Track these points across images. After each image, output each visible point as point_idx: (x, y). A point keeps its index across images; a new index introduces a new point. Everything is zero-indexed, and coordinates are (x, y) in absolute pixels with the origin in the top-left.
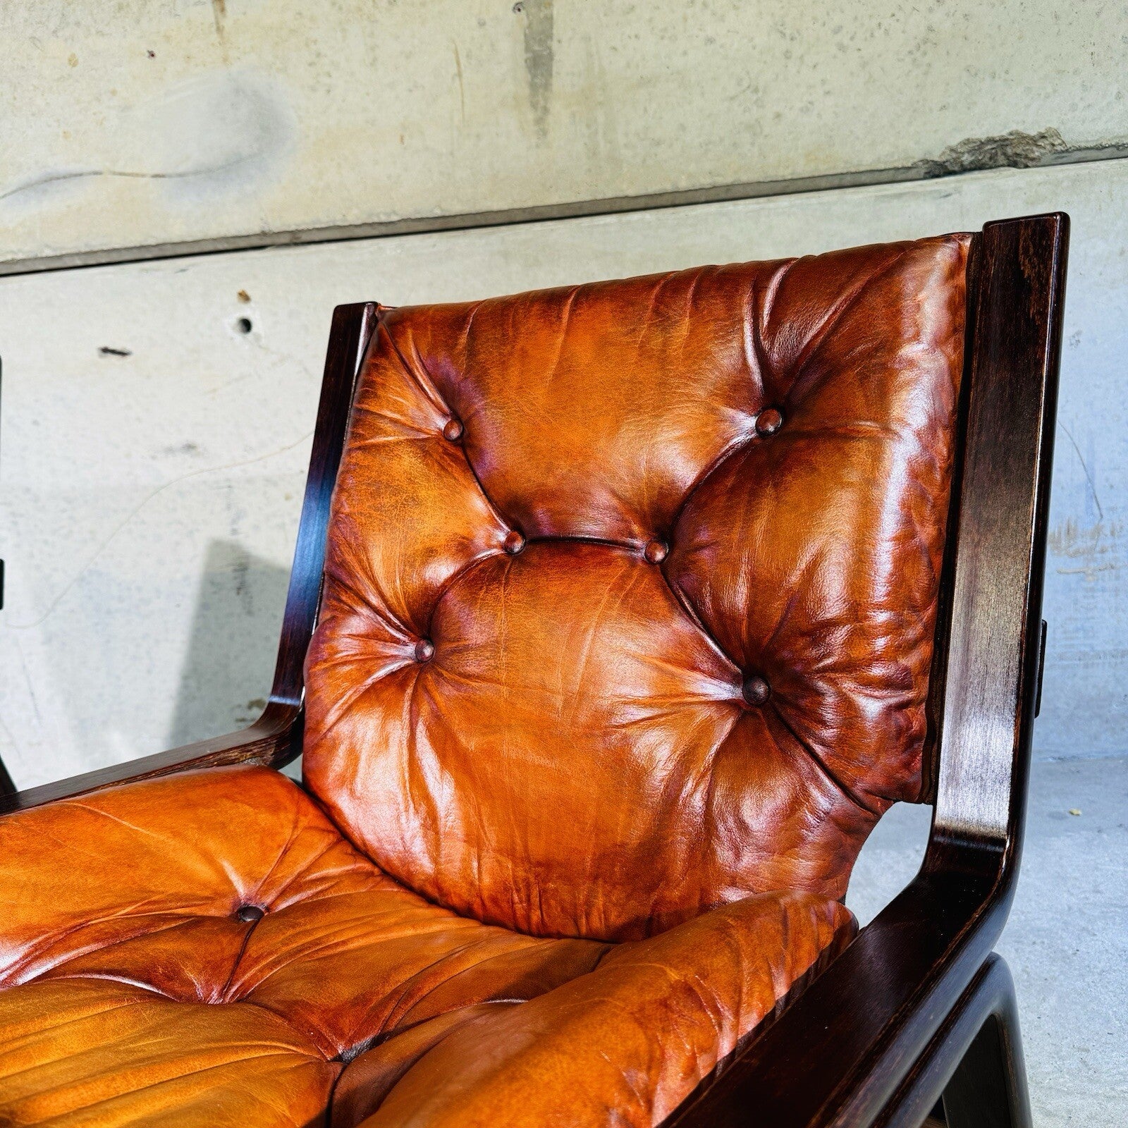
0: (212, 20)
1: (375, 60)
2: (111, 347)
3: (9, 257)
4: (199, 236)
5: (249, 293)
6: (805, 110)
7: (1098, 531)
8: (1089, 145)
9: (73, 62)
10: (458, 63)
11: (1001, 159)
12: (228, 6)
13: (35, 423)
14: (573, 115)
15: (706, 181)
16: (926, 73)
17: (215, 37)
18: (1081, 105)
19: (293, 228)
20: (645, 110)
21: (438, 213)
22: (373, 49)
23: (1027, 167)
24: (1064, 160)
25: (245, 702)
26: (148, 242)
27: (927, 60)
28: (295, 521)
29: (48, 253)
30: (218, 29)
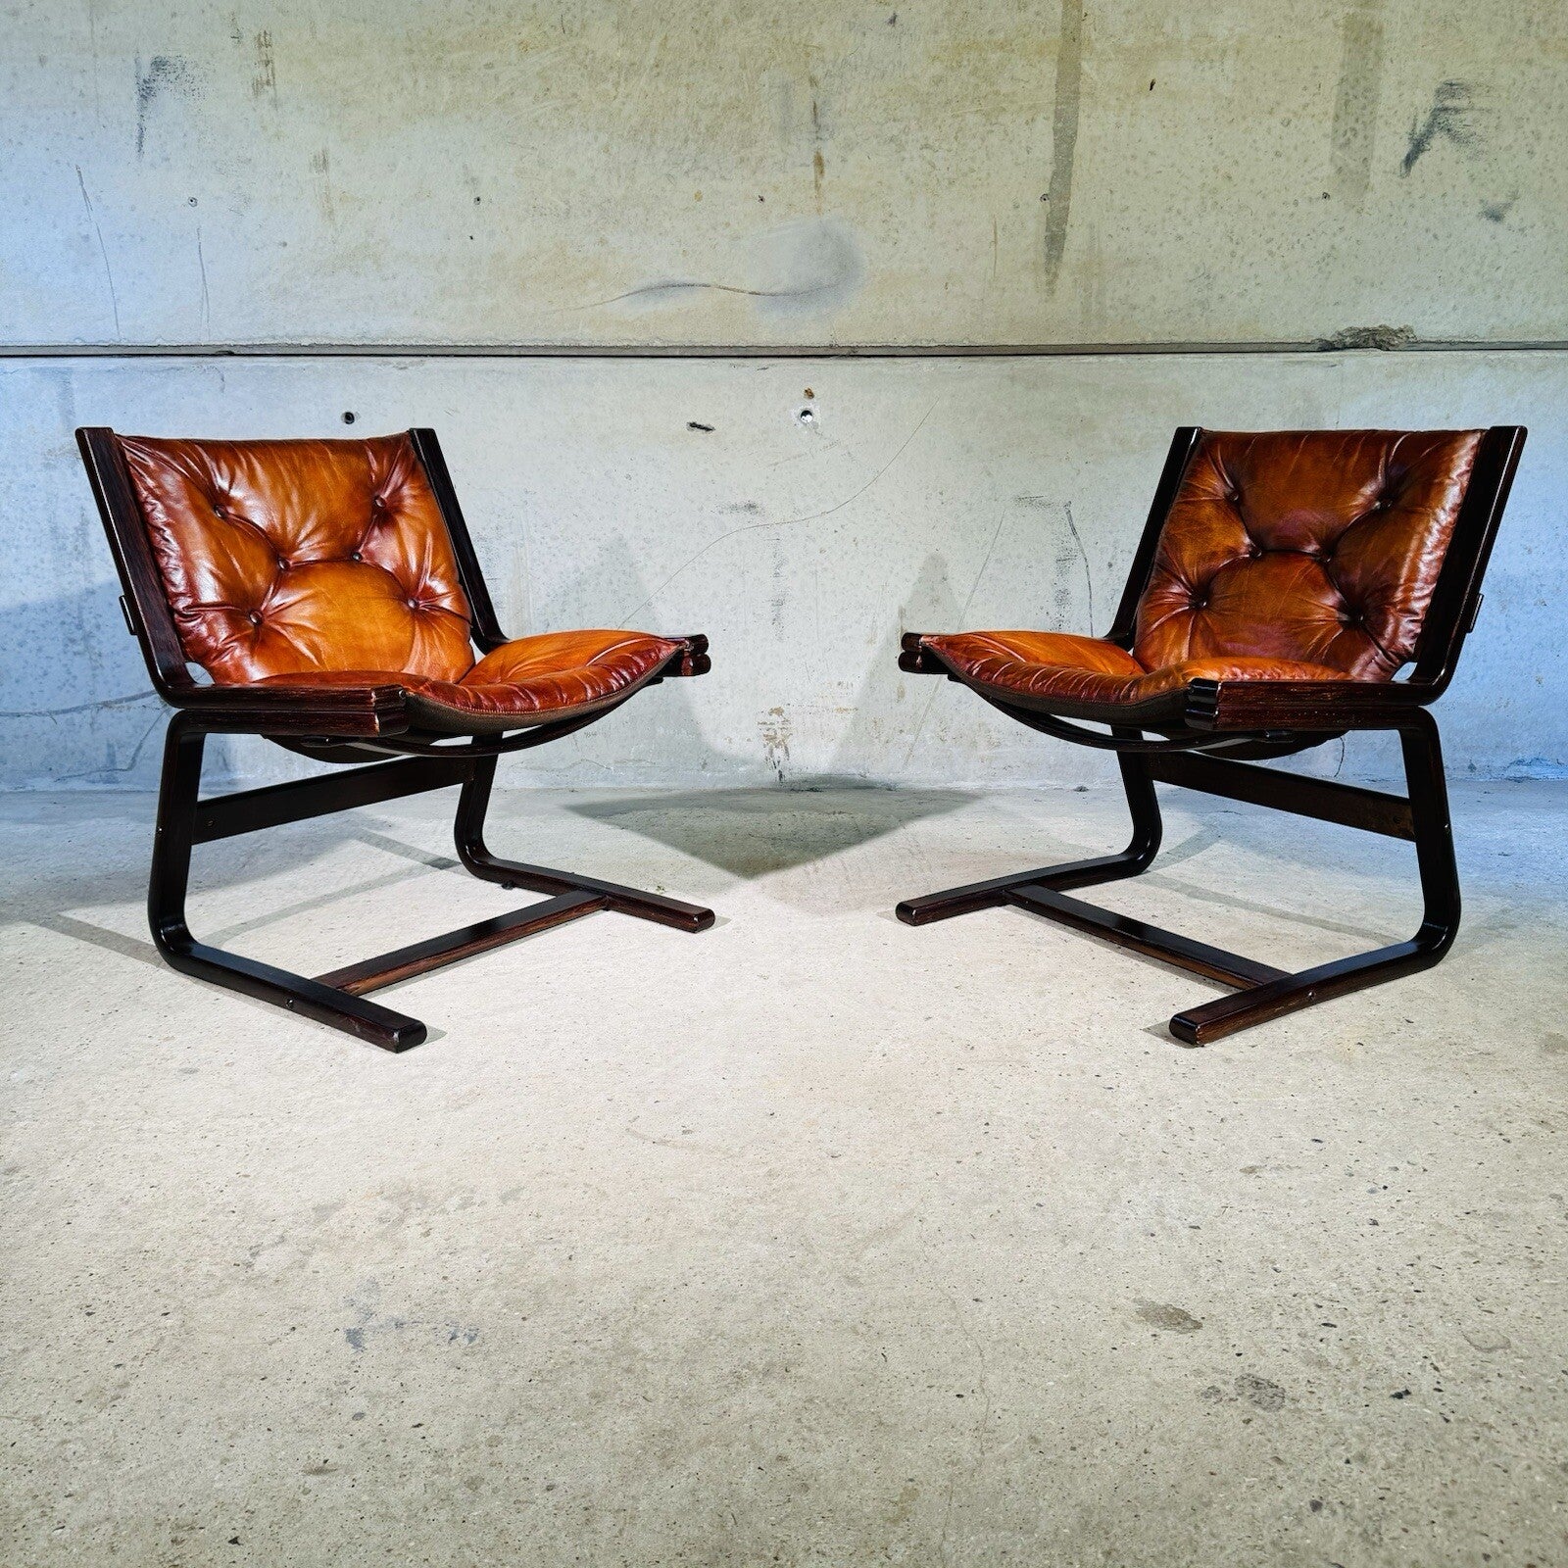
0: (813, 178)
1: (934, 224)
2: (698, 423)
3: (626, 344)
4: (781, 343)
5: (814, 391)
6: (1241, 295)
8: (1432, 340)
9: (698, 197)
10: (995, 233)
11: (1371, 343)
12: (826, 170)
13: (629, 477)
14: (1076, 281)
15: (1165, 339)
16: (1327, 279)
17: (813, 192)
18: (1430, 312)
19: (854, 344)
20: (1128, 282)
21: (967, 343)
22: (932, 216)
23: (1388, 350)
24: (1415, 348)
25: (768, 709)
26: (740, 344)
27: (1328, 269)
28: (826, 569)
29: (658, 343)
30: (816, 186)
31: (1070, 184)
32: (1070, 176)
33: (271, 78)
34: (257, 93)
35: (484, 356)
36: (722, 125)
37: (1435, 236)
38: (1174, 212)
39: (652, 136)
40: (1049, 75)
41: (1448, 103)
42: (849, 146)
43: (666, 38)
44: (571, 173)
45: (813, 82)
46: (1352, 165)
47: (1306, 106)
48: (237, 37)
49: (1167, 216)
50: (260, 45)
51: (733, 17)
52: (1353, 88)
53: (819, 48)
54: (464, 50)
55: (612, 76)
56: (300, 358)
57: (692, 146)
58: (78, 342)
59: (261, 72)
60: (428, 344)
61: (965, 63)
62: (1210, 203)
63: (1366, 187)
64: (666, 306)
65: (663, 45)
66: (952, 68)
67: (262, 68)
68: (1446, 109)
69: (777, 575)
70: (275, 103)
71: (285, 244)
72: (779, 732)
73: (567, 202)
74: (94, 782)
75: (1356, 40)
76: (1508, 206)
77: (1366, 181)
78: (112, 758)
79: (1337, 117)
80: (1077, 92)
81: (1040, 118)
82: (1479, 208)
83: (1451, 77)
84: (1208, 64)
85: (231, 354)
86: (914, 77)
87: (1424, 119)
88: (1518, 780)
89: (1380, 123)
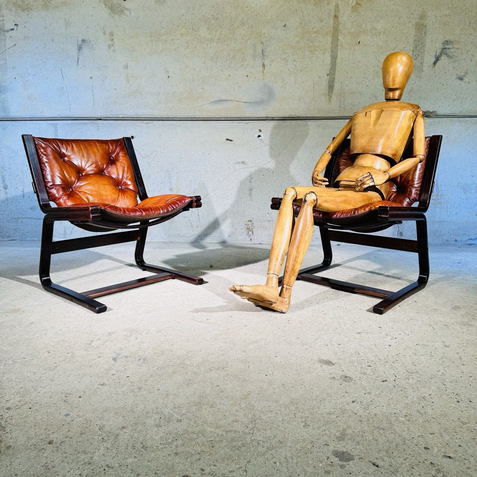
0: (262, 70)
1: (296, 82)
2: (229, 139)
4: (253, 116)
5: (261, 130)
7: (438, 195)
8: (442, 115)
9: (230, 76)
10: (314, 85)
12: (266, 68)
13: (209, 154)
14: (337, 98)
17: (262, 74)
18: (441, 107)
19: (273, 117)
20: (352, 99)
21: (305, 116)
22: (296, 80)
23: (429, 118)
24: (437, 117)
25: (247, 220)
26: (241, 117)
27: (411, 94)
28: (264, 180)
29: (218, 116)
30: (263, 72)
31: (335, 71)
32: (335, 68)
33: (113, 44)
34: (109, 48)
35: (170, 120)
36: (236, 55)
37: (443, 85)
38: (366, 78)
39: (217, 58)
40: (329, 40)
41: (446, 46)
42: (272, 61)
43: (221, 32)
44: (194, 69)
45: (262, 43)
46: (418, 64)
47: (404, 48)
48: (104, 33)
49: (364, 79)
50: (111, 35)
51: (240, 25)
52: (418, 42)
53: (264, 34)
54: (165, 36)
55: (206, 42)
56: (120, 121)
57: (228, 61)
58: (60, 116)
59: (110, 43)
60: (154, 117)
61: (305, 37)
62: (376, 76)
63: (422, 71)
64: (220, 106)
65: (220, 34)
66: (302, 39)
67: (111, 42)
68: (445, 48)
69: (250, 182)
70: (114, 51)
71: (116, 89)
72: (250, 227)
73: (193, 77)
74: (60, 238)
75: (418, 29)
76: (464, 76)
77: (422, 70)
78: (65, 231)
79: (413, 51)
80: (337, 45)
81: (327, 53)
82: (456, 77)
83: (447, 39)
84: (375, 36)
85: (101, 120)
86: (291, 41)
87: (439, 51)
88: (470, 245)
89: (426, 52)
